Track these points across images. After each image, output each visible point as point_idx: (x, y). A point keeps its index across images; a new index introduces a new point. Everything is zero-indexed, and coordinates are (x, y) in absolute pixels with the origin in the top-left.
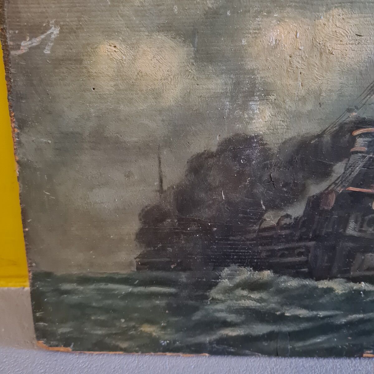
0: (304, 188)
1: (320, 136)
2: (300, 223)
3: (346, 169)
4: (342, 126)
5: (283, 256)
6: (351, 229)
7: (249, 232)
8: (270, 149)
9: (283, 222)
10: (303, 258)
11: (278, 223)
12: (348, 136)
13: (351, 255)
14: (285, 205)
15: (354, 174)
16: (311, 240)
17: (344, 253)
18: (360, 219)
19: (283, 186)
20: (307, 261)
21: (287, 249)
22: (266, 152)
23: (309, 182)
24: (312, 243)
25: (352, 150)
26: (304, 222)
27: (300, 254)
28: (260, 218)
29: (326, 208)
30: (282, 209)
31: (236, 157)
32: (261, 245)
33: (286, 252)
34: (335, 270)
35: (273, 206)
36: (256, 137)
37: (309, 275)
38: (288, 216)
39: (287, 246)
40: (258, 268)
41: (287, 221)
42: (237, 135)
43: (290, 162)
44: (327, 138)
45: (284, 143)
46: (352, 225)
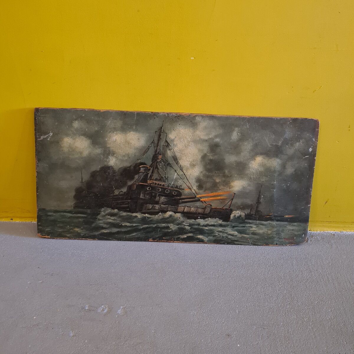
0: (126, 183)
1: (130, 167)
2: (126, 193)
3: (138, 178)
4: (136, 164)
5: (121, 205)
6: (142, 196)
7: (110, 196)
8: (115, 170)
9: (120, 193)
10: (127, 205)
11: (119, 194)
12: (138, 167)
13: (142, 205)
14: (121, 188)
15: (141, 179)
16: (130, 199)
17: (140, 204)
18: (144, 193)
19: (120, 182)
20: (128, 207)
21: (122, 202)
22: (114, 172)
23: (128, 181)
24: (129, 201)
25: (140, 171)
26: (127, 193)
27: (126, 204)
28: (113, 192)
29: (133, 189)
30: (120, 189)
31: (105, 172)
32: (114, 201)
33: (122, 203)
34: (137, 210)
35: (118, 188)
36: (111, 166)
37: (130, 211)
38: (122, 191)
39: (122, 201)
40: (113, 208)
41: (121, 193)
42: (105, 166)
43: (122, 174)
44: (132, 168)
45: (120, 168)
46: (142, 195)
